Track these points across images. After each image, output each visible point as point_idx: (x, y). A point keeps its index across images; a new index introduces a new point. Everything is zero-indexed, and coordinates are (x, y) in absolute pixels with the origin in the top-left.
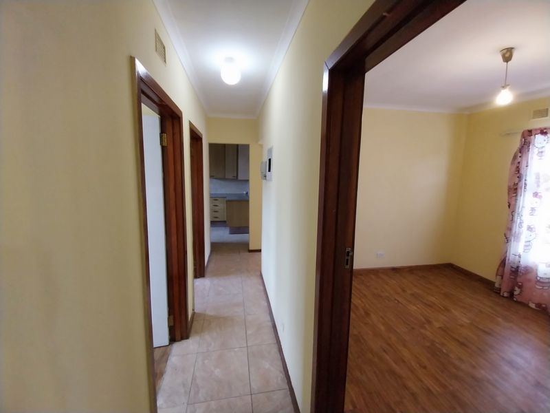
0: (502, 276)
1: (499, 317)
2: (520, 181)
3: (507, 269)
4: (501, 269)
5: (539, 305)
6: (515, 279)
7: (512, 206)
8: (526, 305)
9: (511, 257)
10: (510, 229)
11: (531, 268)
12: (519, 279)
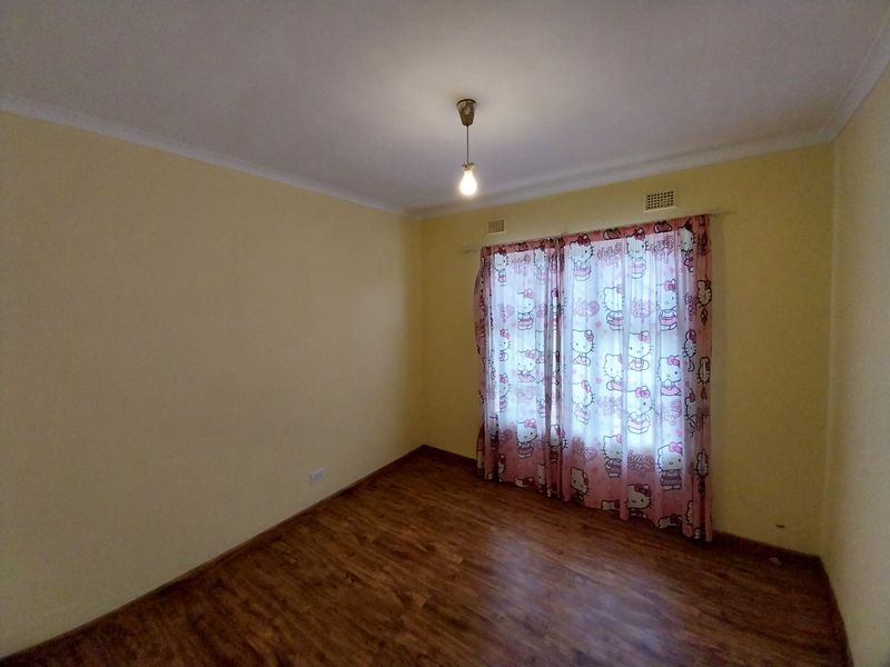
0: (483, 450)
1: (492, 524)
2: (486, 315)
3: (487, 438)
4: (481, 440)
5: (525, 481)
6: (497, 450)
7: (481, 351)
8: (511, 485)
9: (489, 422)
10: (484, 383)
11: (510, 431)
12: (501, 451)
